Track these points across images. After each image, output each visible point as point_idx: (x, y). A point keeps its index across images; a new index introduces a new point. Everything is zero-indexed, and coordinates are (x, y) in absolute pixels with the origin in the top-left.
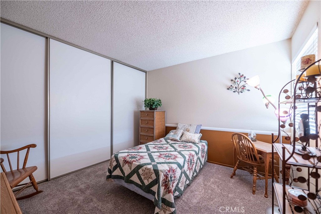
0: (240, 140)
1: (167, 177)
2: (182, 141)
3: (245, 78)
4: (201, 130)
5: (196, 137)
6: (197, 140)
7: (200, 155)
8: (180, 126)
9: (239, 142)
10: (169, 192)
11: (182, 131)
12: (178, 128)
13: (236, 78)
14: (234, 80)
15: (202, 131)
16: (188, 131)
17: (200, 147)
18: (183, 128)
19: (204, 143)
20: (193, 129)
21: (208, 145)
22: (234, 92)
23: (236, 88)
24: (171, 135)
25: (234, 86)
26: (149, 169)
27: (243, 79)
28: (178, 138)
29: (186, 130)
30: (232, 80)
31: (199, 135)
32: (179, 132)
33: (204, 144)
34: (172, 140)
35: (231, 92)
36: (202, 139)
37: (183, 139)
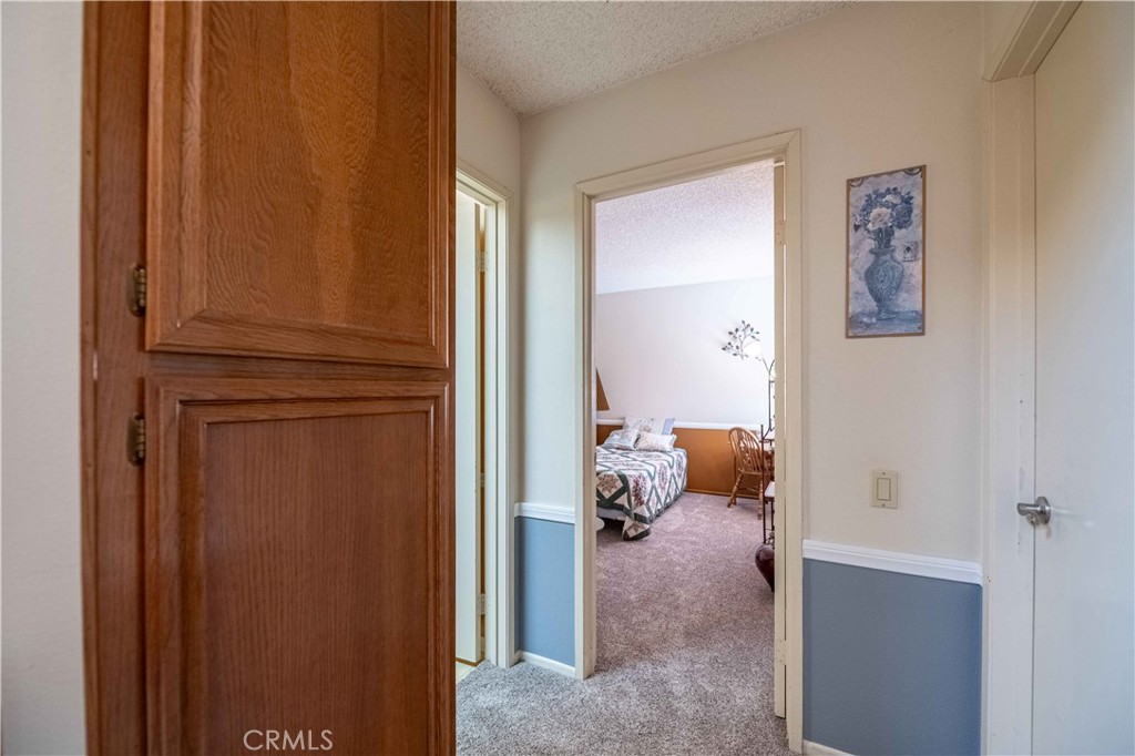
0: (741, 438)
1: (637, 484)
2: (640, 450)
3: (752, 330)
4: (674, 429)
5: (667, 441)
6: (668, 447)
7: (675, 470)
8: (630, 422)
9: (739, 443)
10: (642, 503)
11: (636, 432)
12: (627, 426)
13: (737, 330)
14: (734, 331)
15: (675, 431)
16: (649, 431)
17: (676, 458)
18: (638, 426)
19: (682, 452)
20: (658, 426)
21: (688, 457)
22: (735, 355)
23: (737, 347)
24: (615, 438)
25: (734, 344)
26: (612, 476)
27: (748, 331)
28: (630, 444)
29: (645, 429)
30: (730, 333)
31: (671, 438)
32: (630, 434)
33: (682, 454)
34: (618, 449)
35: (728, 355)
36: (676, 445)
37: (642, 445)
